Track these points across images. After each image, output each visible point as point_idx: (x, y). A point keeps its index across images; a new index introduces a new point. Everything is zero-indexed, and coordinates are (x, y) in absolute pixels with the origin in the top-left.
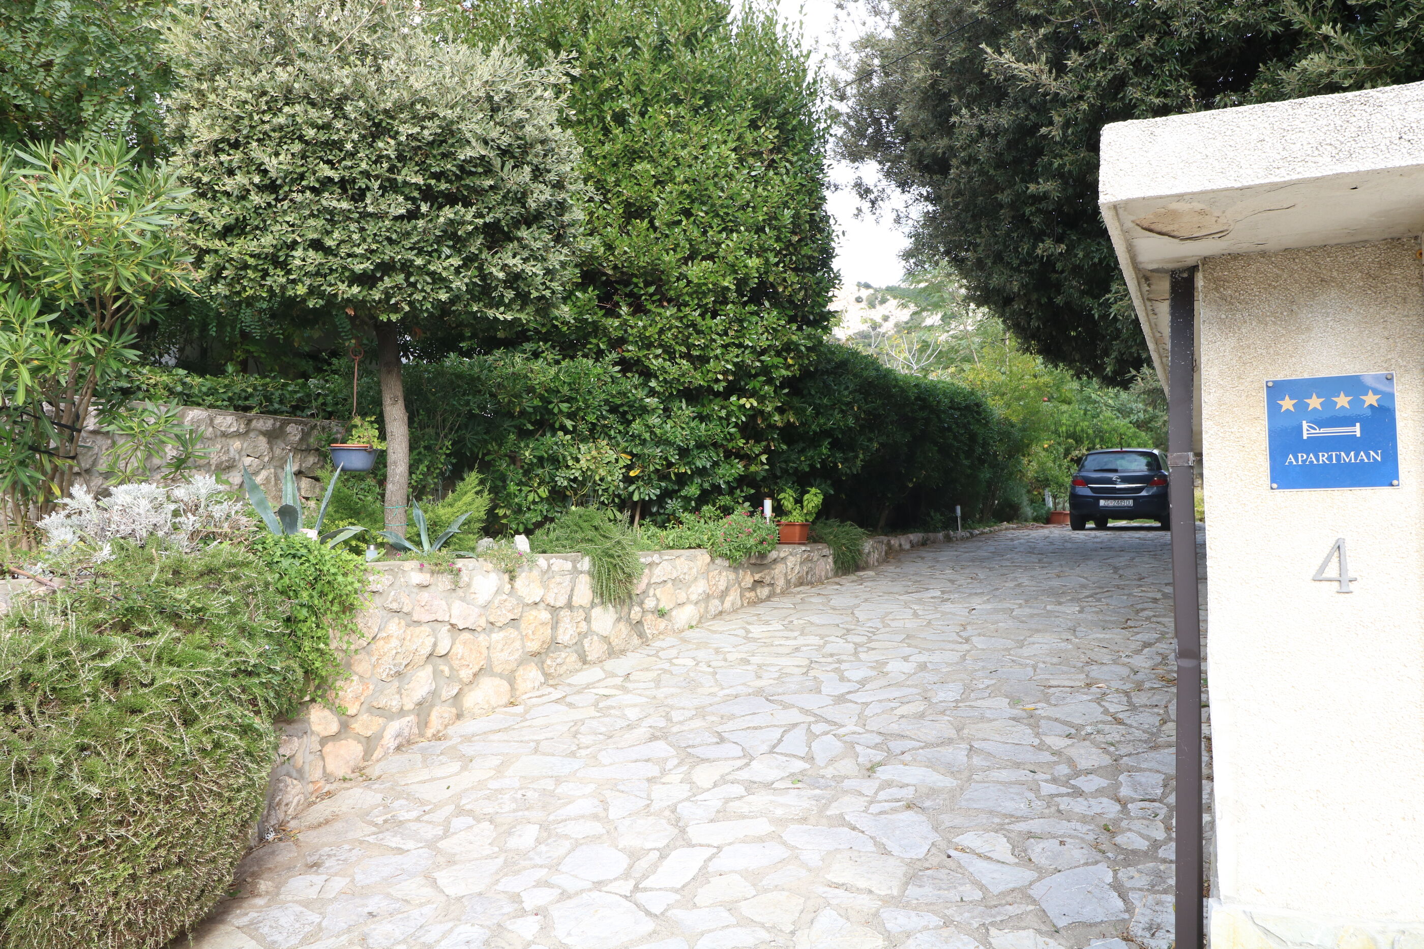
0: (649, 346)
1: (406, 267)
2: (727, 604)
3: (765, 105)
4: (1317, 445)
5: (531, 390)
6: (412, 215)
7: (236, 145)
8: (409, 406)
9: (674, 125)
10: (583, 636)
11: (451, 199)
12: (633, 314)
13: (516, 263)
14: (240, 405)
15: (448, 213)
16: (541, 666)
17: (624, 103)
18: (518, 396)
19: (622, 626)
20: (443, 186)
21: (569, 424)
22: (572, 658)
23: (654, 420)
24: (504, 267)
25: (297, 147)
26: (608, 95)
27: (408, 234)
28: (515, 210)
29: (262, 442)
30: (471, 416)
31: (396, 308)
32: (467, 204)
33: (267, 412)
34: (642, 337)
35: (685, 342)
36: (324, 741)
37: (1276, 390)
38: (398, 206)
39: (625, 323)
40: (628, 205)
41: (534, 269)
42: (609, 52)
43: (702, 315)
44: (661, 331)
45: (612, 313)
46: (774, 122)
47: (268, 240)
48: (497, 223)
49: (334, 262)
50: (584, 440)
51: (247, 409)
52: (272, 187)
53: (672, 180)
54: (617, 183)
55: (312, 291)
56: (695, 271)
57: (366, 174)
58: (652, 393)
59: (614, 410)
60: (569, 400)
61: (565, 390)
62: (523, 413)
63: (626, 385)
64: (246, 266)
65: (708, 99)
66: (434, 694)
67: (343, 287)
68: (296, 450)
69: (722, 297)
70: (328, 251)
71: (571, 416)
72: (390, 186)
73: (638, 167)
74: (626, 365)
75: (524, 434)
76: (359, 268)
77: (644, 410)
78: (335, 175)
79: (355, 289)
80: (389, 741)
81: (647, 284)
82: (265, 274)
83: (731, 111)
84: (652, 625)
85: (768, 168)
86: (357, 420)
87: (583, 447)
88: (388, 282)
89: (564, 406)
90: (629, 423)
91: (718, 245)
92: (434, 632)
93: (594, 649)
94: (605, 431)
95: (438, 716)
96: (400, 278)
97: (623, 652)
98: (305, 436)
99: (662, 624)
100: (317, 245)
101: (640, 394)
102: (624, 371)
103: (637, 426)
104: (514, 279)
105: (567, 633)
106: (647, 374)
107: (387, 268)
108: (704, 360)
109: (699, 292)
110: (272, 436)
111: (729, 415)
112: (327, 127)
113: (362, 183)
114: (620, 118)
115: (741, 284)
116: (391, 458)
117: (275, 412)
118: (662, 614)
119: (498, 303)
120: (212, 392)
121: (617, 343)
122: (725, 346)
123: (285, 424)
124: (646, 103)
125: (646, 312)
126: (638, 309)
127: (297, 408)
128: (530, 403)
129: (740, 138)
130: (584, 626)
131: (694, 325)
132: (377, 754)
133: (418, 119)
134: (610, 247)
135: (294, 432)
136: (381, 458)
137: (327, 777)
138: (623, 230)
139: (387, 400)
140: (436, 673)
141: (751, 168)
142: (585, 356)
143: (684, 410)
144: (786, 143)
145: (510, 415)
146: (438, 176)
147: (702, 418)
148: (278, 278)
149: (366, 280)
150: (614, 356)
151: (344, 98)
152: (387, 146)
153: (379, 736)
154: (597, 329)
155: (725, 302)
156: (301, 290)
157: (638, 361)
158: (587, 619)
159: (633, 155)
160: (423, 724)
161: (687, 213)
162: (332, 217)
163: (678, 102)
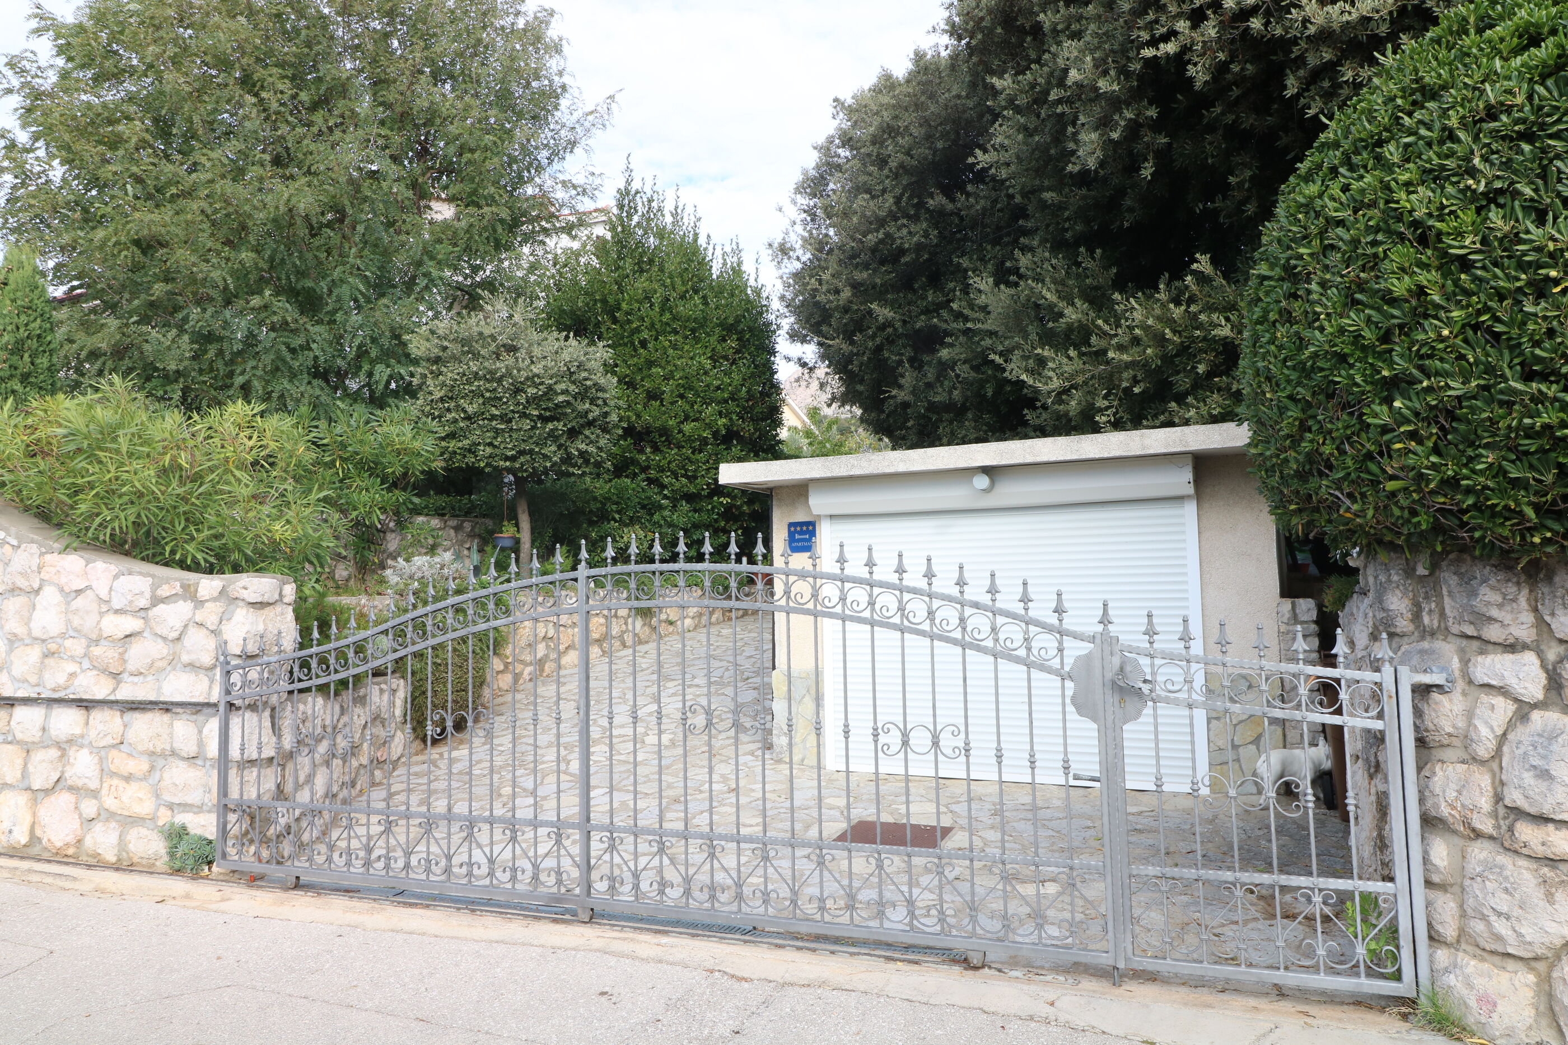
0: (663, 471)
1: (531, 452)
2: (714, 619)
3: (729, 329)
4: (799, 540)
5: (595, 499)
6: (533, 428)
7: (451, 398)
8: (531, 515)
9: (675, 347)
10: (623, 632)
11: (551, 419)
12: (653, 453)
13: (583, 447)
14: (440, 513)
15: (550, 426)
16: (601, 647)
17: (645, 335)
18: (588, 502)
19: (646, 628)
20: (548, 414)
21: (617, 516)
22: (617, 644)
23: (666, 513)
24: (578, 450)
25: (481, 401)
26: (637, 330)
27: (531, 437)
28: (582, 421)
29: (452, 532)
30: (561, 514)
31: (526, 471)
32: (558, 420)
33: (454, 516)
34: (659, 466)
35: (683, 467)
36: (498, 672)
37: (790, 525)
38: (527, 424)
39: (648, 458)
40: (648, 392)
41: (592, 449)
42: (637, 305)
43: (693, 453)
44: (669, 462)
45: (642, 451)
46: (735, 337)
47: (466, 442)
48: (573, 427)
49: (497, 451)
50: (627, 525)
51: (443, 515)
52: (468, 418)
53: (673, 378)
54: (642, 380)
55: (488, 465)
56: (687, 428)
57: (513, 411)
58: (666, 497)
59: (643, 507)
60: (617, 503)
61: (615, 498)
62: (591, 511)
63: (650, 493)
64: (455, 453)
65: (693, 331)
66: (546, 656)
67: (502, 463)
68: (469, 536)
69: (704, 442)
70: (495, 447)
71: (619, 512)
72: (524, 415)
73: (654, 370)
74: (650, 481)
75: (592, 523)
76: (510, 454)
77: (661, 507)
78: (497, 413)
79: (508, 463)
80: (526, 675)
81: (661, 436)
82: (465, 456)
83: (708, 335)
84: (663, 629)
85: (732, 365)
86: (506, 523)
87: (626, 530)
88: (522, 459)
89: (614, 507)
90: (652, 515)
91: (700, 413)
92: (546, 626)
93: (629, 639)
94: (639, 520)
95: (549, 667)
96: (528, 457)
97: (647, 642)
98: (473, 528)
99: (671, 629)
100: (490, 444)
101: (658, 498)
102: (649, 484)
103: (656, 517)
104: (582, 454)
105: (615, 631)
106: (663, 487)
107: (522, 453)
108: (695, 477)
109: (690, 440)
110: (457, 529)
111: (713, 508)
112: (495, 390)
113: (510, 415)
114: (643, 344)
115: (715, 434)
116: (522, 540)
117: (457, 516)
118: (671, 623)
119: (574, 466)
120: (426, 507)
121: (645, 469)
122: (708, 469)
123: (463, 522)
124: (658, 334)
125: (661, 451)
126: (656, 449)
127: (467, 513)
128: (594, 506)
129: (713, 350)
130: (624, 627)
131: (688, 458)
132: (521, 681)
133: (536, 386)
134: (638, 416)
135: (468, 526)
136: (518, 541)
137: (500, 689)
138: (645, 406)
139: (520, 511)
140: (548, 647)
141: (721, 365)
142: (627, 477)
143: (685, 506)
144: (745, 347)
145: (583, 513)
146: (545, 409)
147: (695, 511)
148: (471, 459)
149: (513, 459)
150: (643, 476)
151: (502, 377)
152: (522, 398)
153: (521, 673)
154: (634, 462)
155: (707, 444)
156: (482, 465)
157: (657, 479)
158: (626, 624)
159: (650, 364)
160: (542, 670)
161: (682, 396)
162: (497, 432)
163: (675, 332)
